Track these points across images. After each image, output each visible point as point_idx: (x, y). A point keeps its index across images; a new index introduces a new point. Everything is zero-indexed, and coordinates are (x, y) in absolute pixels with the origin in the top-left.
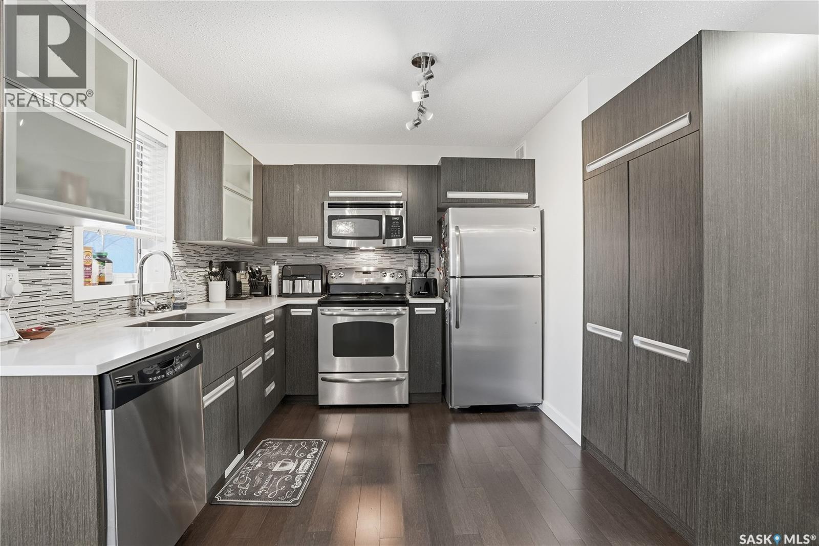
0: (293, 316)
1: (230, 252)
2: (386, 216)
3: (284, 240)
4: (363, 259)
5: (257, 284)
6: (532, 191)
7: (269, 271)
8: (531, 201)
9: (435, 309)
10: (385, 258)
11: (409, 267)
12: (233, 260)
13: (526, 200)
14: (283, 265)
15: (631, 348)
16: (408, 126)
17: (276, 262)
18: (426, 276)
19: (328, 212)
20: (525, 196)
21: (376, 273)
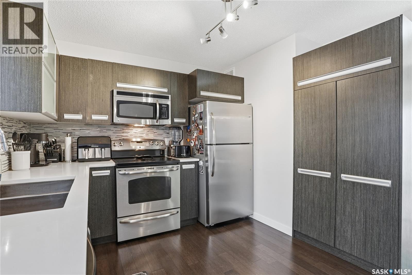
0: (94, 177)
1: (25, 125)
2: (159, 104)
3: (79, 117)
4: (135, 133)
5: (53, 152)
6: (242, 95)
7: (64, 142)
8: (242, 101)
9: (194, 165)
10: (150, 132)
11: (166, 138)
12: (27, 132)
13: (240, 100)
14: (78, 137)
15: (338, 181)
16: (202, 41)
17: (69, 135)
18: (180, 144)
19: (117, 98)
20: (239, 98)
21: (146, 143)
